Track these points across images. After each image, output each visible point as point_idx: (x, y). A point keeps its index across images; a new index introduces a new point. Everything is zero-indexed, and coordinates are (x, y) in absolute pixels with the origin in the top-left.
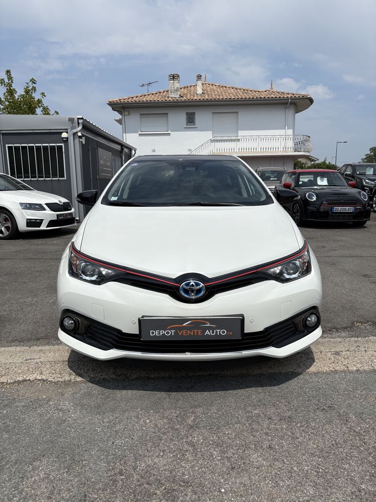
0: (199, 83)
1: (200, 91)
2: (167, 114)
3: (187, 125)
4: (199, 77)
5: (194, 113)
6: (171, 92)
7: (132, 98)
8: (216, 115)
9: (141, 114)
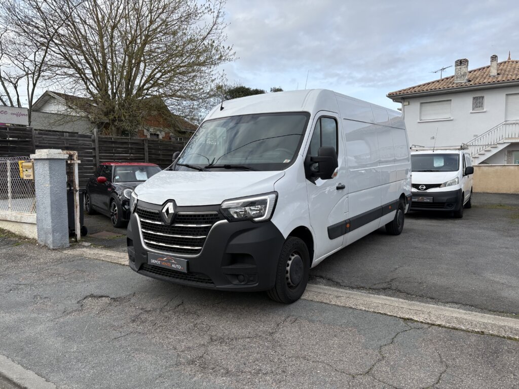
0: (495, 63)
1: (494, 72)
2: (451, 100)
3: (473, 109)
4: (494, 58)
5: (483, 97)
6: (457, 78)
7: (414, 88)
8: (511, 97)
9: (422, 103)
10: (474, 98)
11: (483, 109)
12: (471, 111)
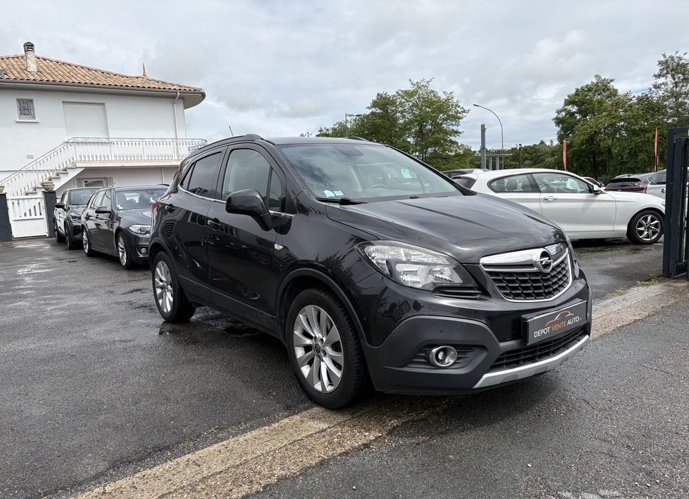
0: (30, 54)
1: (33, 67)
4: (29, 47)
5: (31, 101)
8: (67, 106)
10: (18, 100)
11: (34, 117)
12: (18, 120)
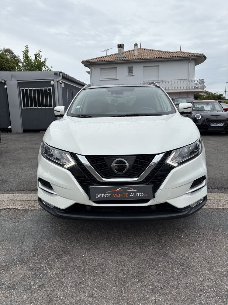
0: (136, 48)
1: (136, 54)
2: (116, 68)
4: (136, 45)
5: (133, 67)
6: (119, 55)
7: (96, 59)
8: (146, 68)
9: (101, 68)
10: (128, 67)
11: (133, 74)
12: (127, 75)
